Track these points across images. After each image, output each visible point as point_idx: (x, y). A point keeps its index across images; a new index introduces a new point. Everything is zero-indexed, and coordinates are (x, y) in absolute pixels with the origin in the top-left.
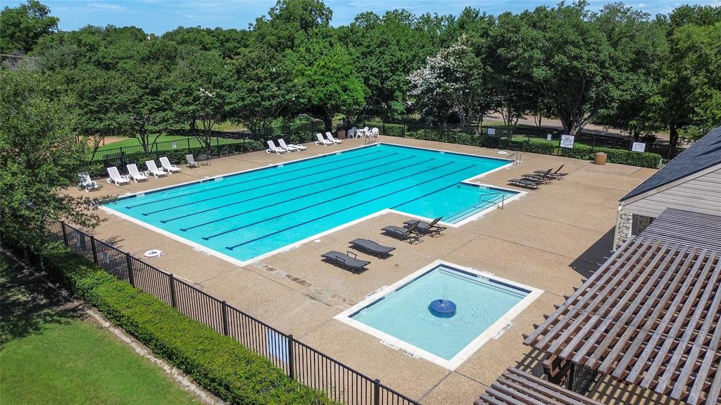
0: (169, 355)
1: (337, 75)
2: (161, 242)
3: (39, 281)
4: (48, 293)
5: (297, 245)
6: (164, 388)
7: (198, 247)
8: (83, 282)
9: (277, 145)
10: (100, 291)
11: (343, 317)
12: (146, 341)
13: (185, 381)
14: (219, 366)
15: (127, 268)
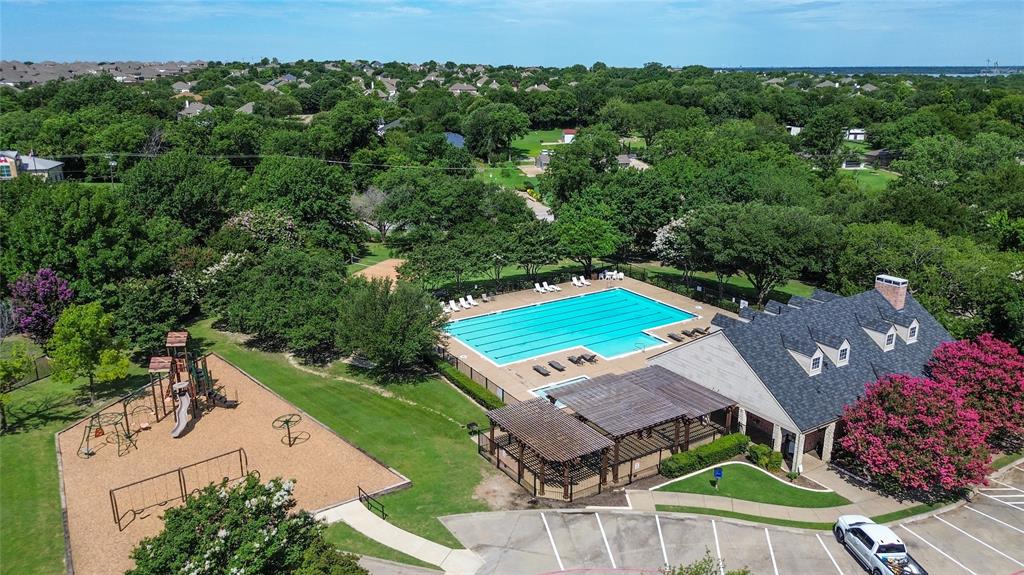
0: (469, 392)
1: (591, 237)
2: (467, 351)
3: (421, 363)
4: (426, 368)
5: (525, 360)
6: (468, 402)
7: (482, 356)
8: (442, 366)
9: (542, 286)
10: (447, 370)
11: (530, 391)
12: (462, 389)
13: (473, 401)
14: (482, 396)
15: (454, 361)
